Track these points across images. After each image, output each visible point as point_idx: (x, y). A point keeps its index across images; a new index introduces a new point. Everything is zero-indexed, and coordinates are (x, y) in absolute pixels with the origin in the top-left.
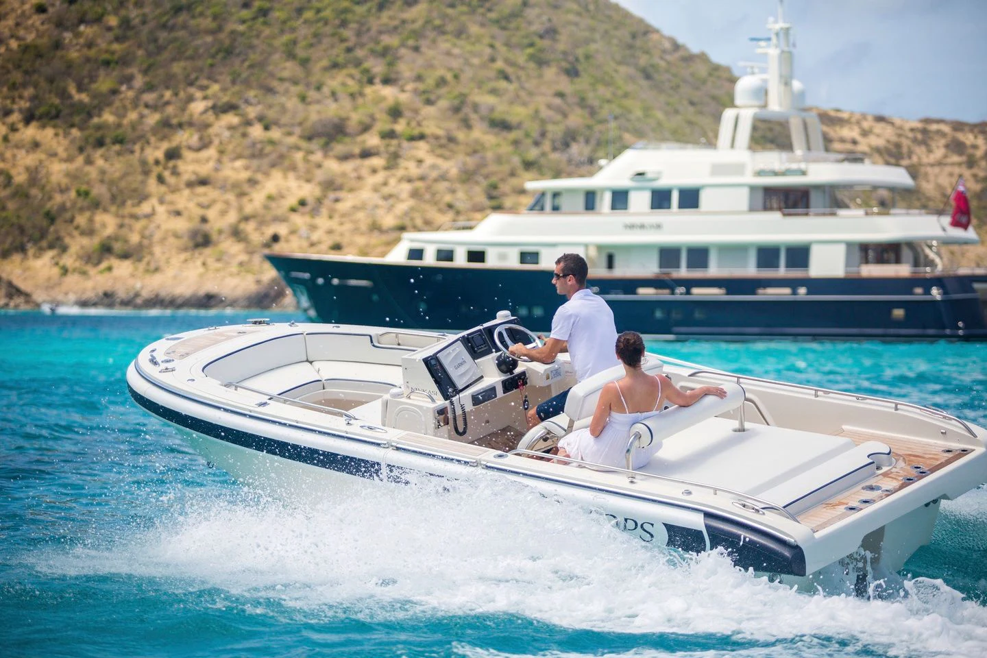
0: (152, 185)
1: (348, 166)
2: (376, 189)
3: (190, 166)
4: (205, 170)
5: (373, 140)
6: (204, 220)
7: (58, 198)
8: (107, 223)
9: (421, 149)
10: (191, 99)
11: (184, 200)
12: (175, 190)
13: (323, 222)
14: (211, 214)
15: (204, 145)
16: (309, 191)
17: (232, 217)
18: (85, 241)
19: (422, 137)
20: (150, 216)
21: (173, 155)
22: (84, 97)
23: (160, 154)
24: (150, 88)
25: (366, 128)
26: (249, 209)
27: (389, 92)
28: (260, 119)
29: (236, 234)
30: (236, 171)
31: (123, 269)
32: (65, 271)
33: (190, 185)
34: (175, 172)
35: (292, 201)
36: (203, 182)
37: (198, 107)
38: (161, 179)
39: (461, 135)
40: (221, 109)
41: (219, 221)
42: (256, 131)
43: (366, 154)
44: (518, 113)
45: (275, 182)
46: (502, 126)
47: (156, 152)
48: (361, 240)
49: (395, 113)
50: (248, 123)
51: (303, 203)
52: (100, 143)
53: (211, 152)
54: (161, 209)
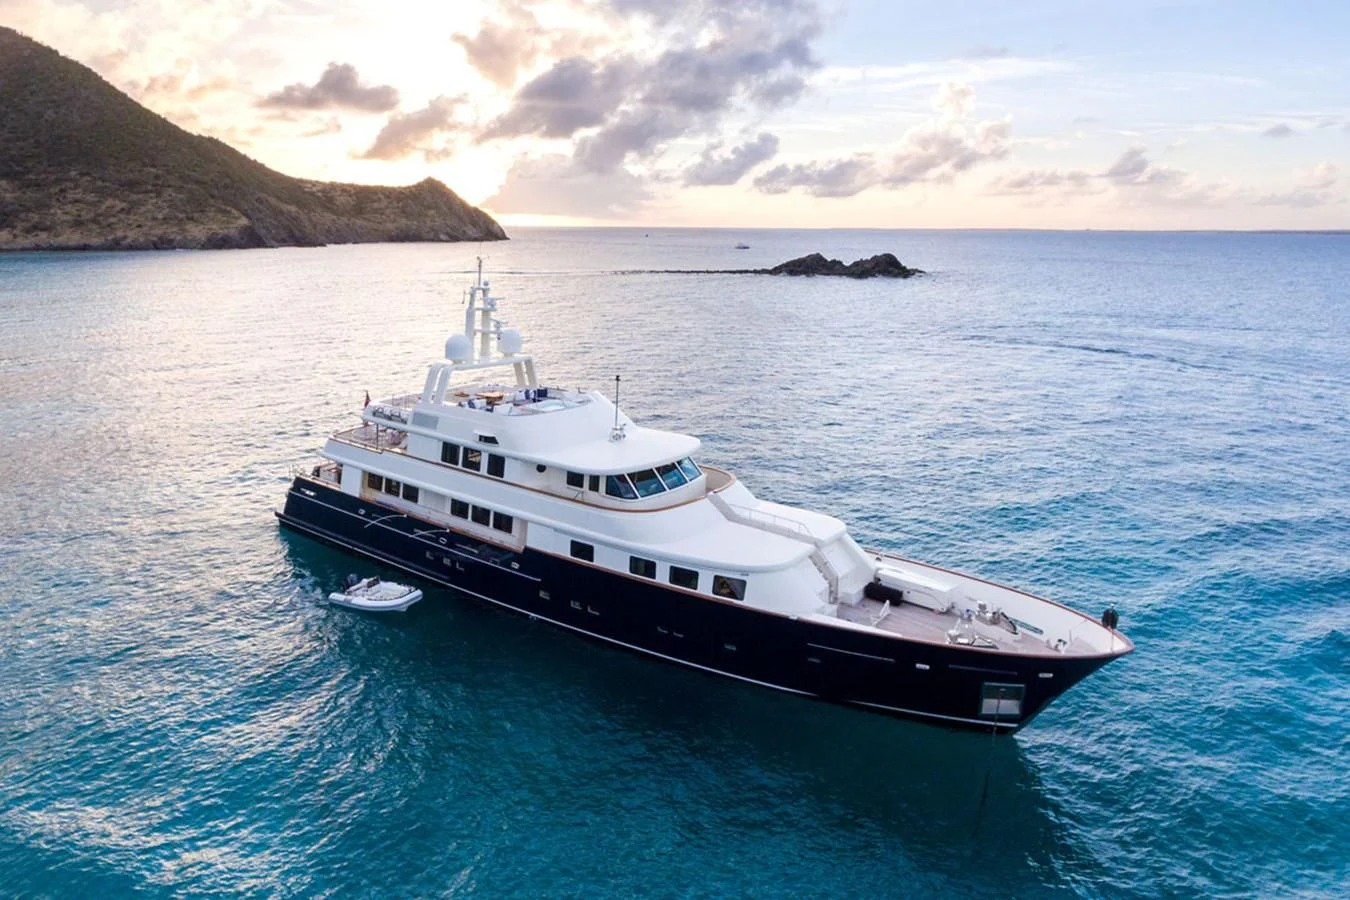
0: (54, 202)
1: (140, 196)
2: (153, 205)
3: (70, 195)
4: (78, 196)
5: (150, 188)
6: (79, 216)
7: (10, 208)
8: (35, 217)
9: (170, 190)
10: (69, 170)
11: (68, 208)
12: (64, 204)
13: (132, 217)
14: (83, 213)
15: (76, 188)
16: (124, 205)
17: (92, 215)
18: (24, 224)
19: (169, 186)
20: (55, 214)
21: (62, 191)
22: (20, 169)
23: (57, 190)
24: (50, 166)
25: (146, 183)
26: (99, 211)
27: (153, 170)
28: (100, 178)
29: (94, 221)
30: (91, 197)
31: (43, 235)
32: (15, 236)
33: (70, 202)
34: (65, 197)
35: (118, 209)
36: (77, 201)
37: (73, 173)
38: (58, 200)
39: (185, 186)
40: (82, 174)
41: (86, 215)
42: (99, 183)
43: (147, 192)
44: (206, 178)
45: (109, 202)
46: (198, 182)
47: (55, 190)
48: (149, 224)
49: (157, 177)
50: (95, 179)
51: (123, 210)
52: (28, 186)
53: (80, 190)
54: (59, 212)
